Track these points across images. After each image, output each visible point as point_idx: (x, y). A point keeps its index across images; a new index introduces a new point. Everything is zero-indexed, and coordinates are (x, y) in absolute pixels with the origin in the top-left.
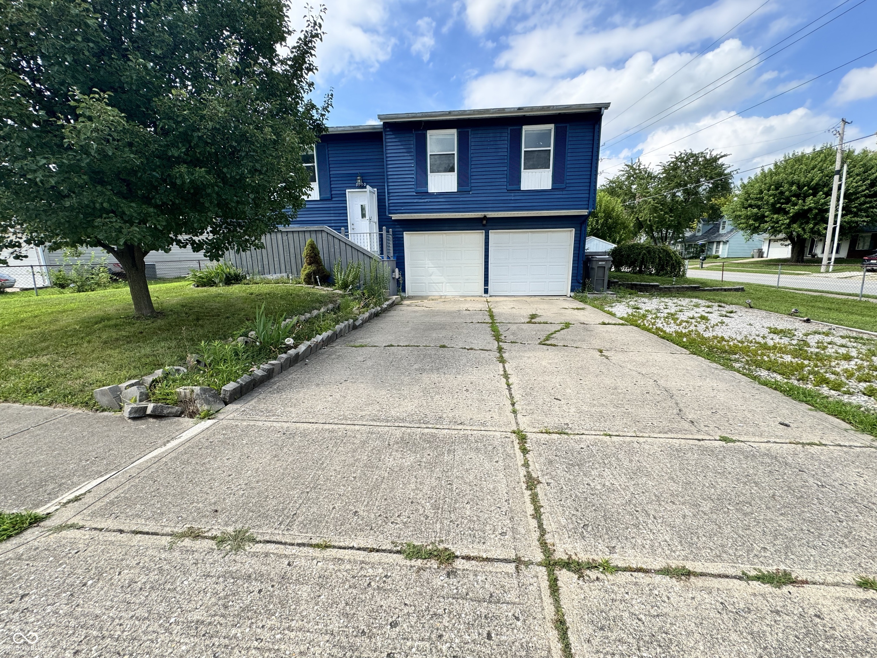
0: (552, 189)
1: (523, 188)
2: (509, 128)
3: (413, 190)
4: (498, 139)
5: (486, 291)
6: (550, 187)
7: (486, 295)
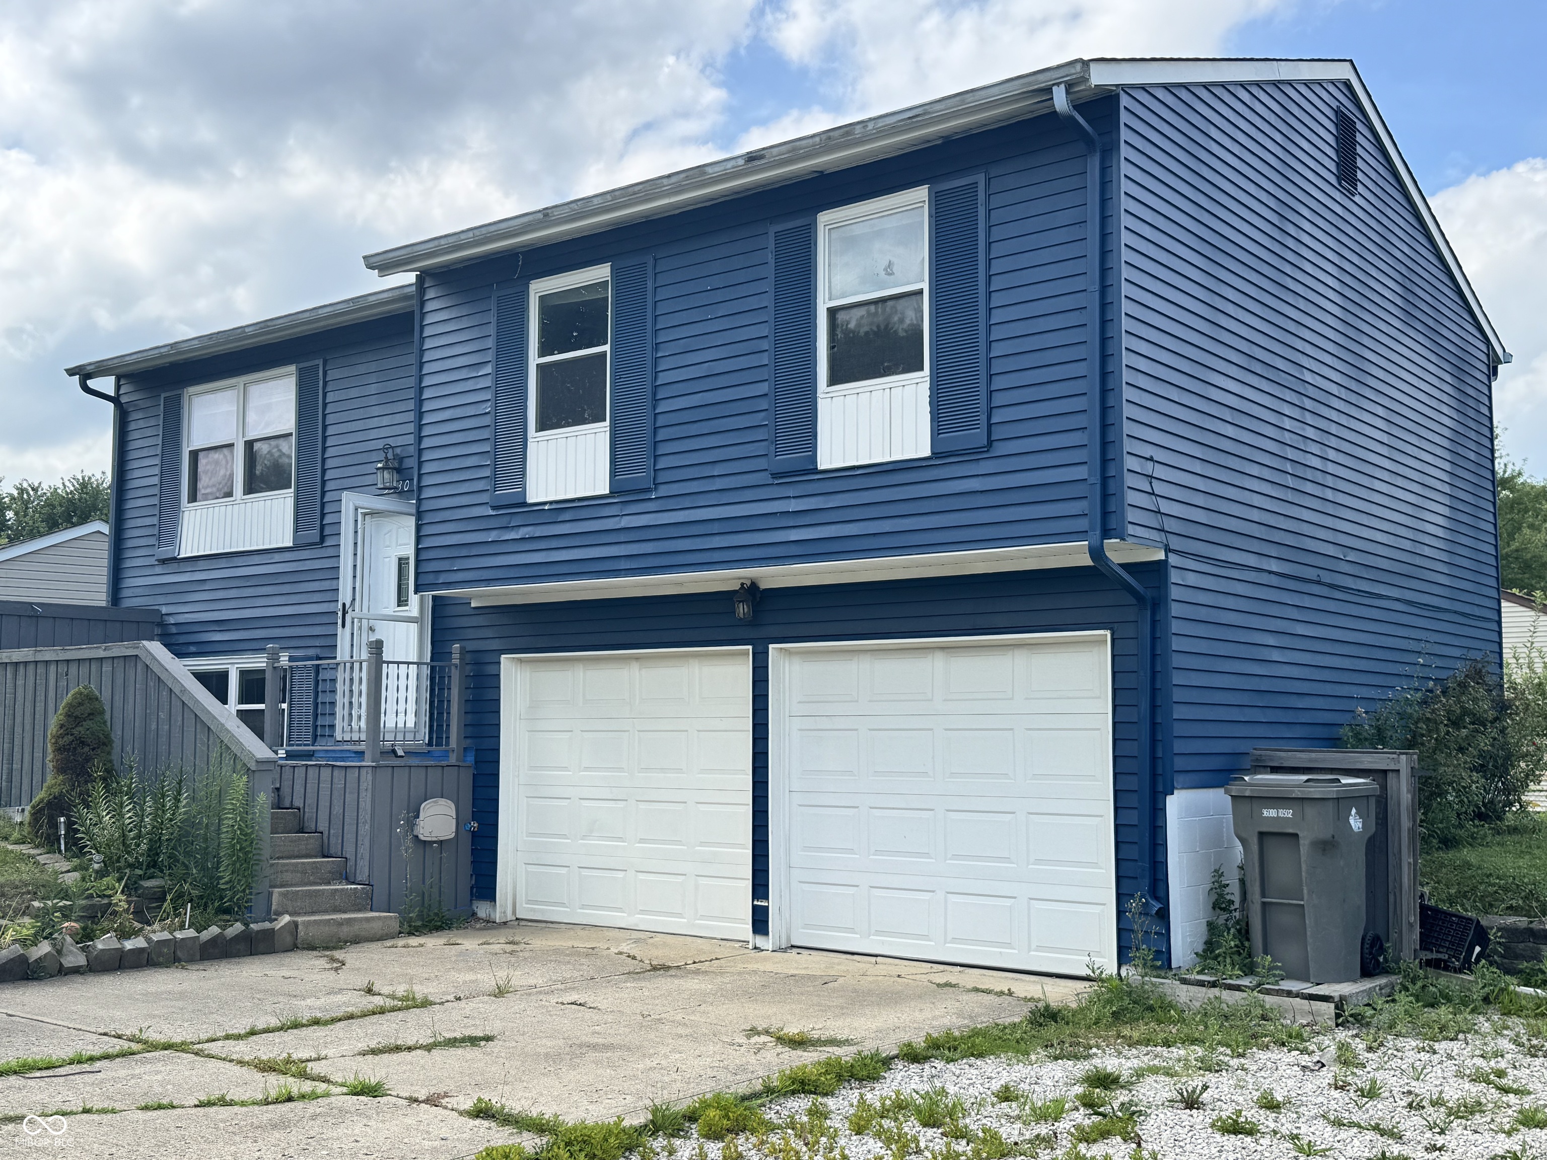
0: (935, 454)
1: (825, 461)
2: (773, 229)
3: (485, 498)
4: (741, 276)
5: (760, 922)
6: (925, 451)
7: (760, 941)
